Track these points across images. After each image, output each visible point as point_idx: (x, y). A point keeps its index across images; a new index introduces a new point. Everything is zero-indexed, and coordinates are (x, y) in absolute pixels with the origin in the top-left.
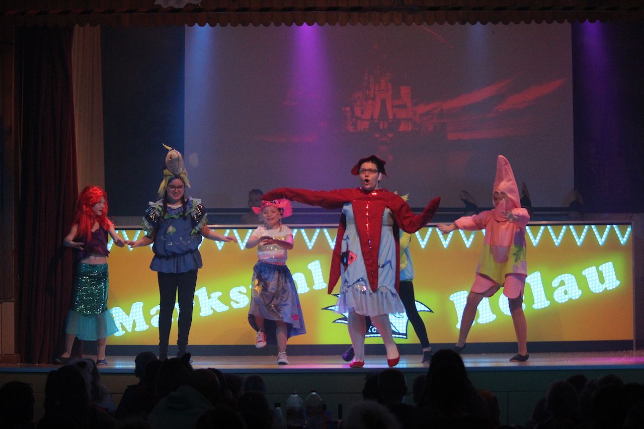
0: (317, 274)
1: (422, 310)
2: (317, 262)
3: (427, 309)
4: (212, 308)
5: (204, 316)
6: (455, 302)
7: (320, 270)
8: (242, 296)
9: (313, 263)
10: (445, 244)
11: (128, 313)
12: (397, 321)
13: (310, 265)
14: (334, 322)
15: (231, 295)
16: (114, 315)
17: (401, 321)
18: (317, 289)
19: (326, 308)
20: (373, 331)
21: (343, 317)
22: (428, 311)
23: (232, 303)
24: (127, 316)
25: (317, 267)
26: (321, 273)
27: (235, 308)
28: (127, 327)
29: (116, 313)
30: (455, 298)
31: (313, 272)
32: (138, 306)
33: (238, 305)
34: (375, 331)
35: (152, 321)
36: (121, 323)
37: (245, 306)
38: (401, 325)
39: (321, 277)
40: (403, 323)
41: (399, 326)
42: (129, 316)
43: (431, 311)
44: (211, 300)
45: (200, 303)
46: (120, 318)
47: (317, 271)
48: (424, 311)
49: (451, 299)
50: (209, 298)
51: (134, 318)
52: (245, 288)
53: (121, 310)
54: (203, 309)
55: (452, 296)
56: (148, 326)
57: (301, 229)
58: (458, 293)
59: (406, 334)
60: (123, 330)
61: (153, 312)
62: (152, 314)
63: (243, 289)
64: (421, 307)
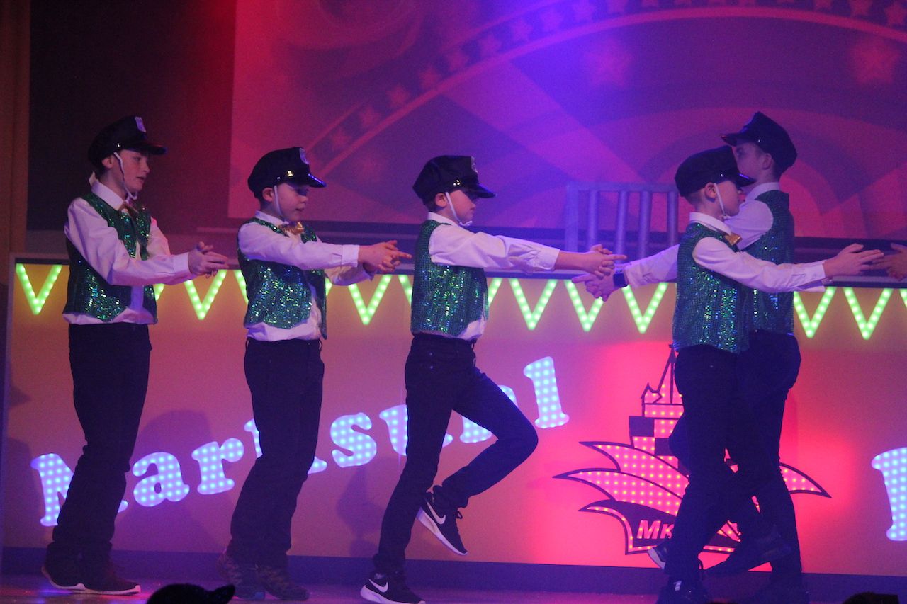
0: (546, 391)
2: (548, 362)
6: (886, 474)
7: (554, 380)
8: (360, 437)
9: (538, 364)
10: (867, 329)
13: (529, 367)
14: (584, 509)
15: (334, 434)
16: (42, 474)
18: (544, 427)
19: (565, 476)
21: (607, 498)
23: (334, 452)
25: (546, 373)
26: (555, 389)
27: (342, 466)
29: (47, 469)
30: (886, 464)
31: (537, 384)
33: (351, 458)
35: (136, 492)
36: (60, 495)
37: (367, 462)
39: (555, 398)
43: (824, 493)
46: (58, 480)
47: (546, 382)
48: (808, 492)
49: (877, 467)
52: (368, 419)
53: (60, 461)
55: (878, 458)
57: (510, 279)
58: (895, 453)
61: (140, 468)
62: (136, 473)
63: (363, 420)
64: (798, 483)
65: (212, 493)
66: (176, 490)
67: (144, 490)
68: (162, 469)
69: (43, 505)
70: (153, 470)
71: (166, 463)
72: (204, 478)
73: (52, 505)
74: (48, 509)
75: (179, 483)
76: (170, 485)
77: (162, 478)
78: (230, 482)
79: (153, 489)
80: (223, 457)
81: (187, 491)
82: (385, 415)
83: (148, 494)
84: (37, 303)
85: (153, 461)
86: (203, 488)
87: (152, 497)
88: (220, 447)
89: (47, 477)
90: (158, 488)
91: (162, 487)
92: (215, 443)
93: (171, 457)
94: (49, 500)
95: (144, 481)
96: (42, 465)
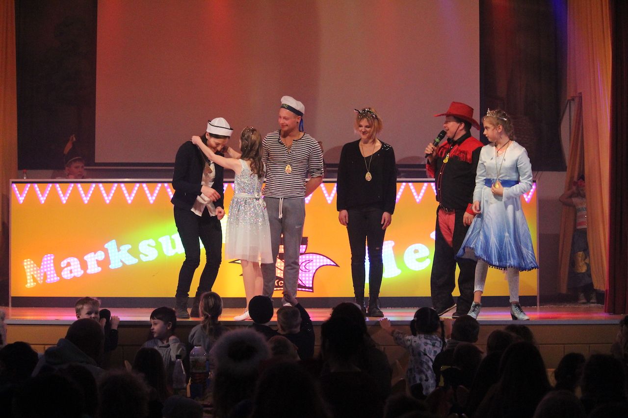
1: (328, 264)
3: (333, 263)
4: (121, 261)
5: (113, 268)
8: (151, 249)
11: (39, 265)
12: (304, 275)
15: (140, 248)
16: (25, 267)
17: (307, 275)
20: (280, 285)
22: (333, 265)
23: (141, 255)
24: (38, 268)
27: (144, 260)
28: (39, 279)
29: (27, 265)
32: (49, 258)
33: (147, 257)
34: (282, 285)
35: (62, 274)
36: (33, 275)
37: (154, 259)
38: (307, 278)
40: (309, 277)
41: (305, 280)
42: (40, 267)
43: (337, 265)
44: (120, 252)
45: (110, 255)
46: (31, 270)
48: (330, 265)
50: (119, 250)
51: (46, 270)
52: (154, 241)
53: (32, 262)
54: (112, 262)
56: (59, 278)
59: (312, 288)
60: (34, 282)
61: (64, 264)
62: (62, 266)
63: (152, 242)
64: (327, 262)
65: (93, 273)
66: (78, 272)
67: (66, 273)
68: (72, 264)
69: (26, 280)
70: (69, 264)
71: (74, 261)
72: (89, 267)
73: (30, 279)
74: (28, 281)
75: (79, 269)
76: (76, 270)
77: (72, 267)
78: (100, 269)
79: (69, 272)
80: (96, 258)
81: (82, 272)
82: (161, 240)
83: (67, 274)
84: (21, 199)
85: (69, 261)
86: (89, 271)
87: (69, 275)
88: (95, 254)
89: (27, 268)
90: (71, 272)
91: (73, 271)
92: (93, 253)
93: (76, 259)
94: (28, 277)
95: (66, 269)
96: (25, 264)
